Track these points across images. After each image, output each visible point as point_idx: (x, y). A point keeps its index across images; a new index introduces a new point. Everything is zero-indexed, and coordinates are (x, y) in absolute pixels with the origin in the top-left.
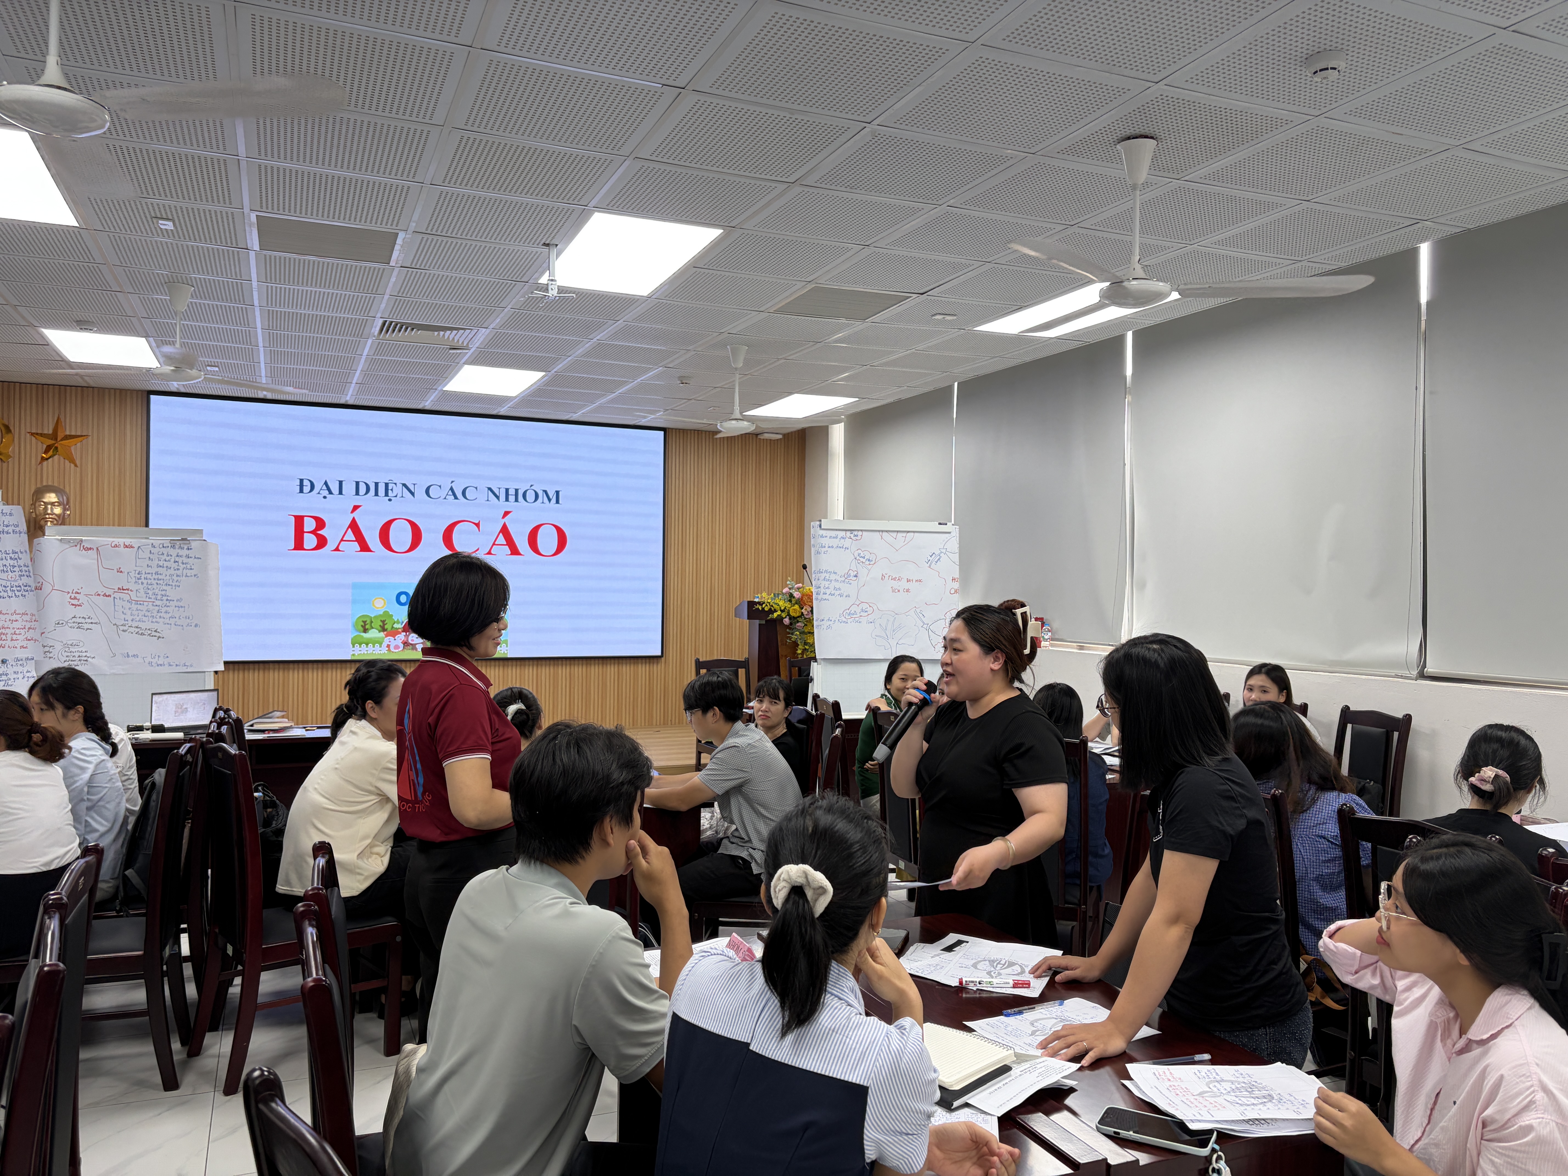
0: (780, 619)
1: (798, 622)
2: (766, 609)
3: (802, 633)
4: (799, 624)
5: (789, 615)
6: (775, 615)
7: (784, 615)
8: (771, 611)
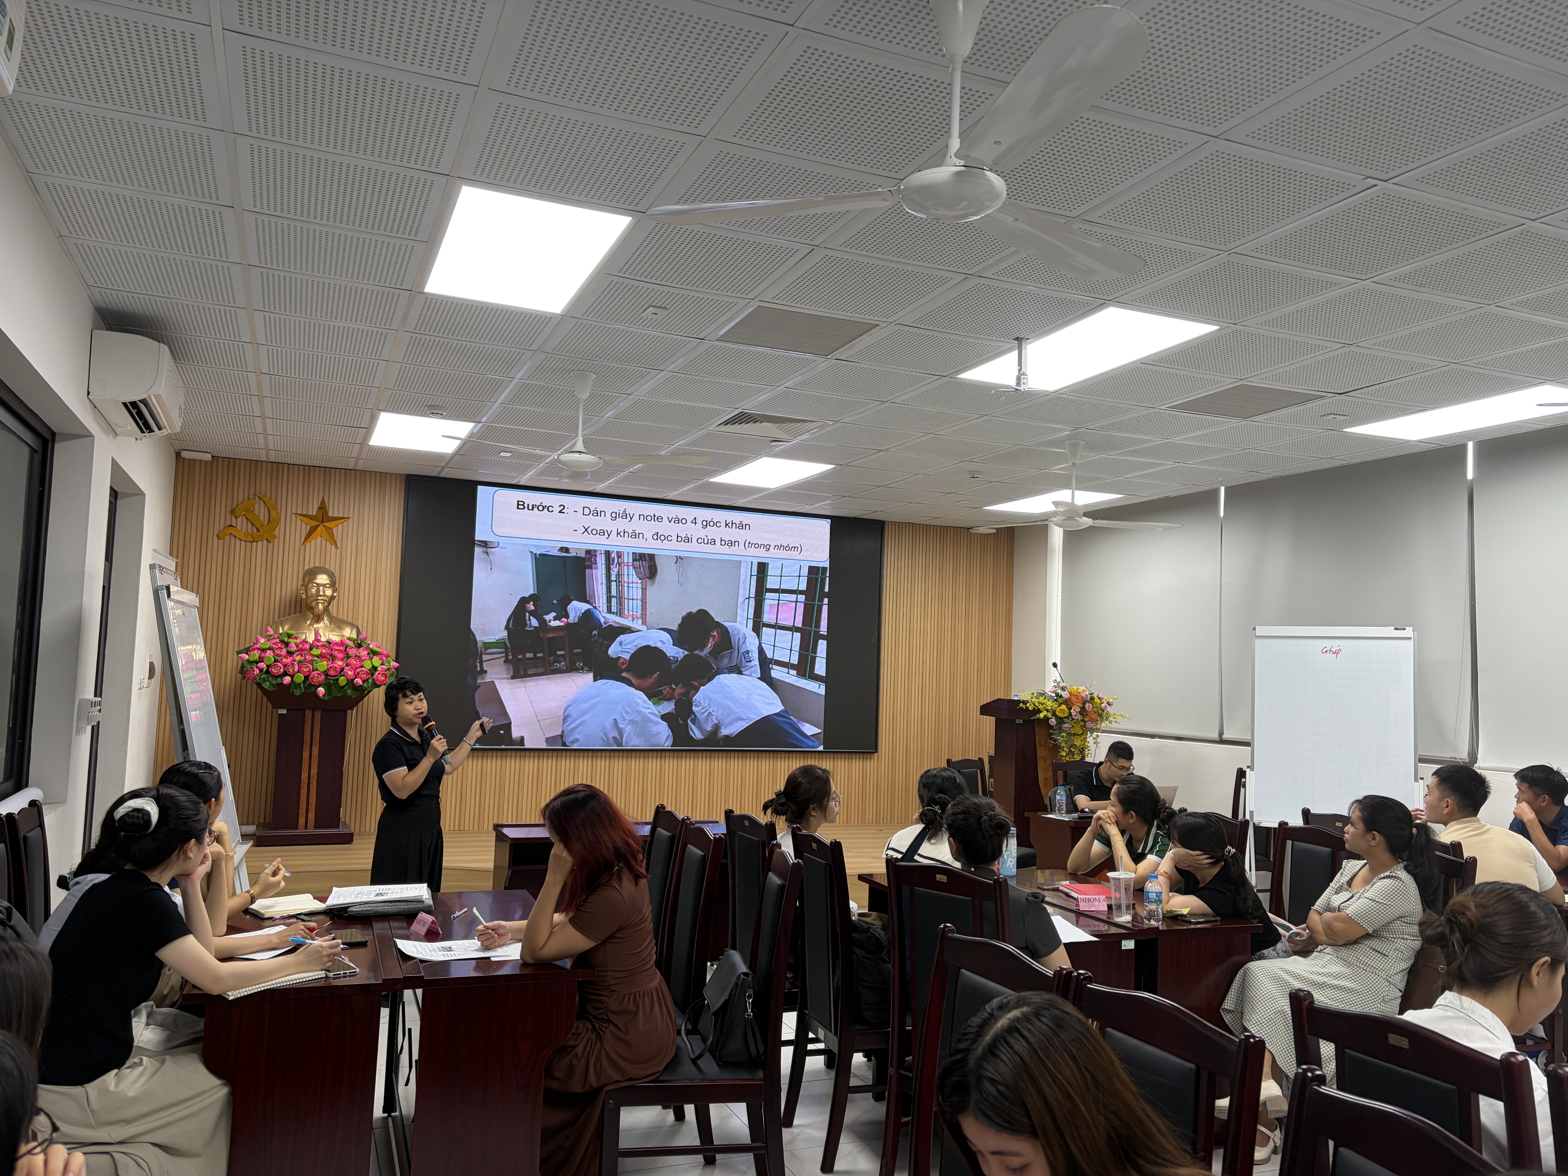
1: (1063, 722)
2: (1031, 708)
3: (1069, 734)
4: (1066, 725)
5: (1055, 715)
6: (1042, 715)
8: (1036, 711)
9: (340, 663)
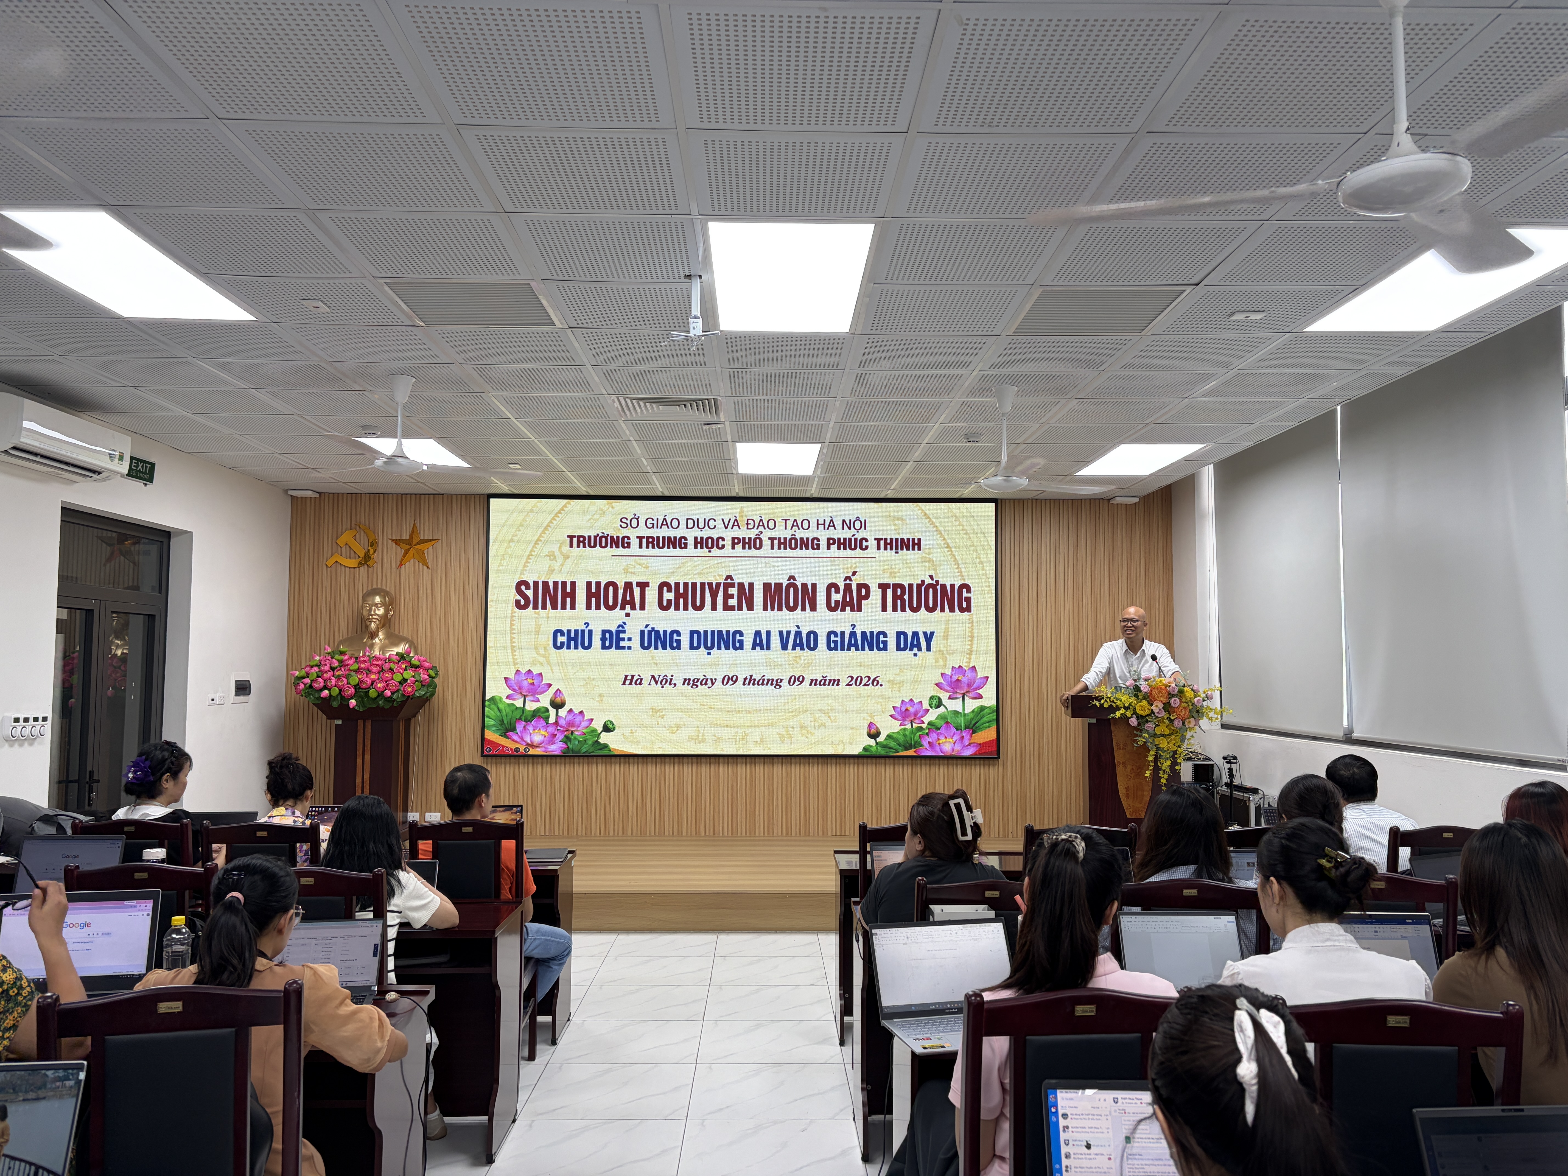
0: (1125, 719)
1: (1147, 721)
2: (1106, 705)
3: (1153, 735)
4: (1150, 724)
5: (1135, 713)
6: (1118, 714)
7: (1129, 714)
8: (1113, 709)
9: (373, 676)
